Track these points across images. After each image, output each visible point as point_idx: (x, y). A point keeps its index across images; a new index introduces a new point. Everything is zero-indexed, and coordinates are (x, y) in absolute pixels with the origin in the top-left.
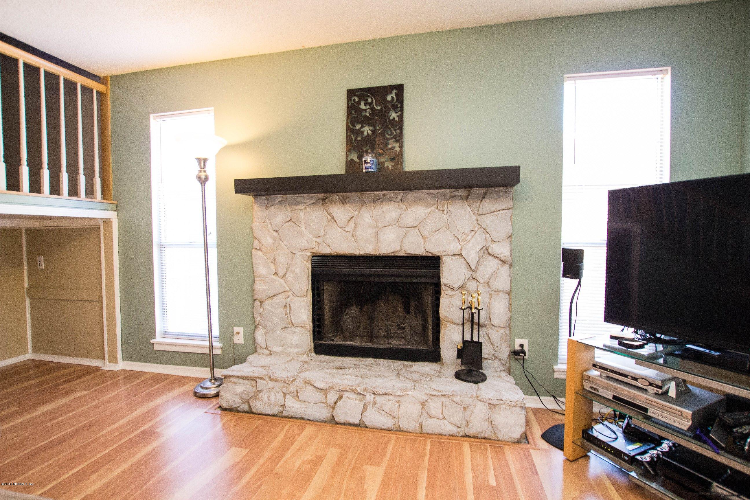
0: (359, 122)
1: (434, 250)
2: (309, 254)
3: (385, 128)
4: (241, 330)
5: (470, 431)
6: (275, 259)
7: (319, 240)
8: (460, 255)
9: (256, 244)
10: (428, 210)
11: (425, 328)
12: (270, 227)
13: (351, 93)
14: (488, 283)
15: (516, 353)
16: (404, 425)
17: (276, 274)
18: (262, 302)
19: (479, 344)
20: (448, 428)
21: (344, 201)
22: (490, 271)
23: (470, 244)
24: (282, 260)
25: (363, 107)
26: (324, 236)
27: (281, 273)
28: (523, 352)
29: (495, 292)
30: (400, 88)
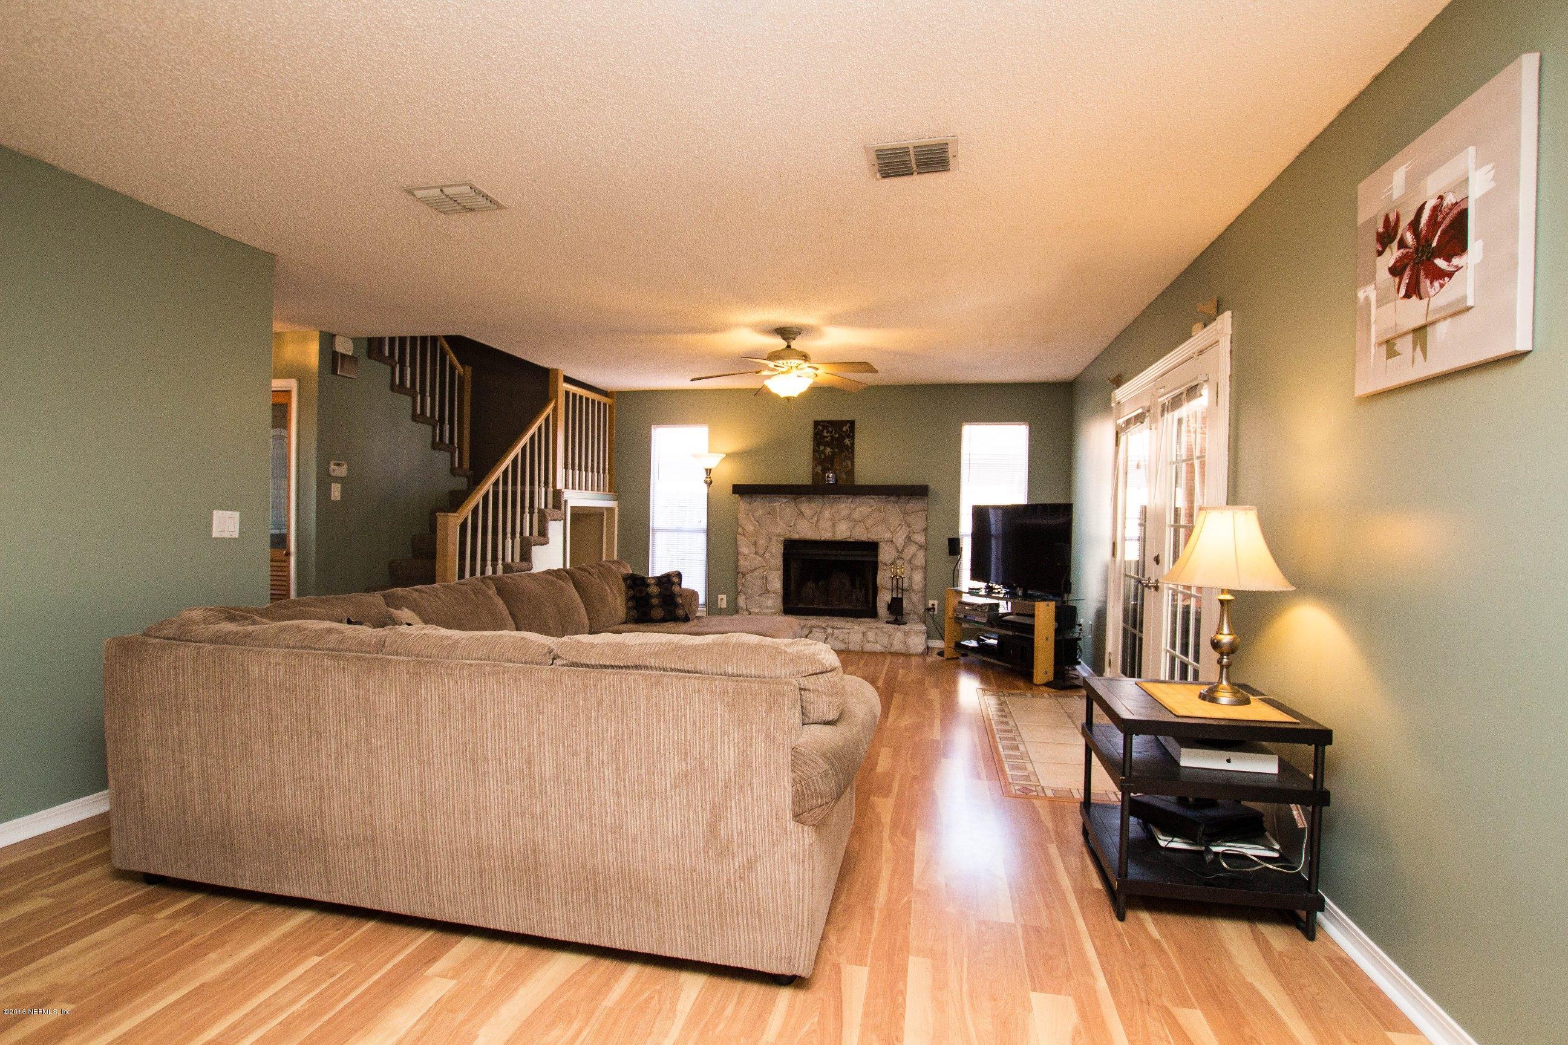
0: (822, 444)
1: (874, 537)
2: (782, 539)
3: (842, 451)
4: (724, 597)
5: (893, 650)
6: (755, 542)
7: (790, 529)
8: (892, 541)
9: (740, 530)
10: (870, 510)
11: (867, 595)
12: (752, 519)
13: (816, 423)
14: (910, 561)
15: (929, 610)
16: (851, 647)
17: (756, 553)
18: (744, 575)
19: (901, 599)
20: (878, 648)
21: (810, 501)
22: (912, 552)
23: (899, 534)
24: (762, 542)
25: (825, 434)
26: (795, 525)
27: (760, 552)
28: (934, 609)
29: (913, 568)
30: (852, 423)
